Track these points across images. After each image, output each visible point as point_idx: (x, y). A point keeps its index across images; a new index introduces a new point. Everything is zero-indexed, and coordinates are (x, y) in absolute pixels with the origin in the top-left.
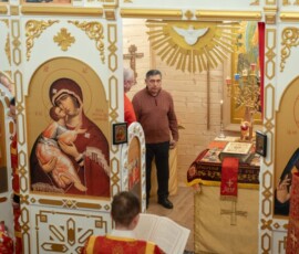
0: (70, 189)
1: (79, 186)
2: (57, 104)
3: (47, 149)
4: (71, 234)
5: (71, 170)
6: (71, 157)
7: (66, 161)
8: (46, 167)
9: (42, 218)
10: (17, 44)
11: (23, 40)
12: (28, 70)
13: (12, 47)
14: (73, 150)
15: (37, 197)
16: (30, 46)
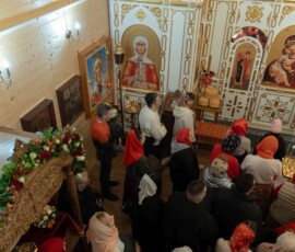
0: (282, 85)
1: (287, 84)
2: (288, 47)
3: (275, 67)
4: (276, 104)
5: (285, 77)
6: (287, 71)
7: (284, 73)
8: (272, 75)
9: (264, 96)
10: (275, 17)
11: (279, 15)
12: (277, 30)
13: (272, 18)
14: (289, 68)
15: (265, 87)
16: (282, 18)
